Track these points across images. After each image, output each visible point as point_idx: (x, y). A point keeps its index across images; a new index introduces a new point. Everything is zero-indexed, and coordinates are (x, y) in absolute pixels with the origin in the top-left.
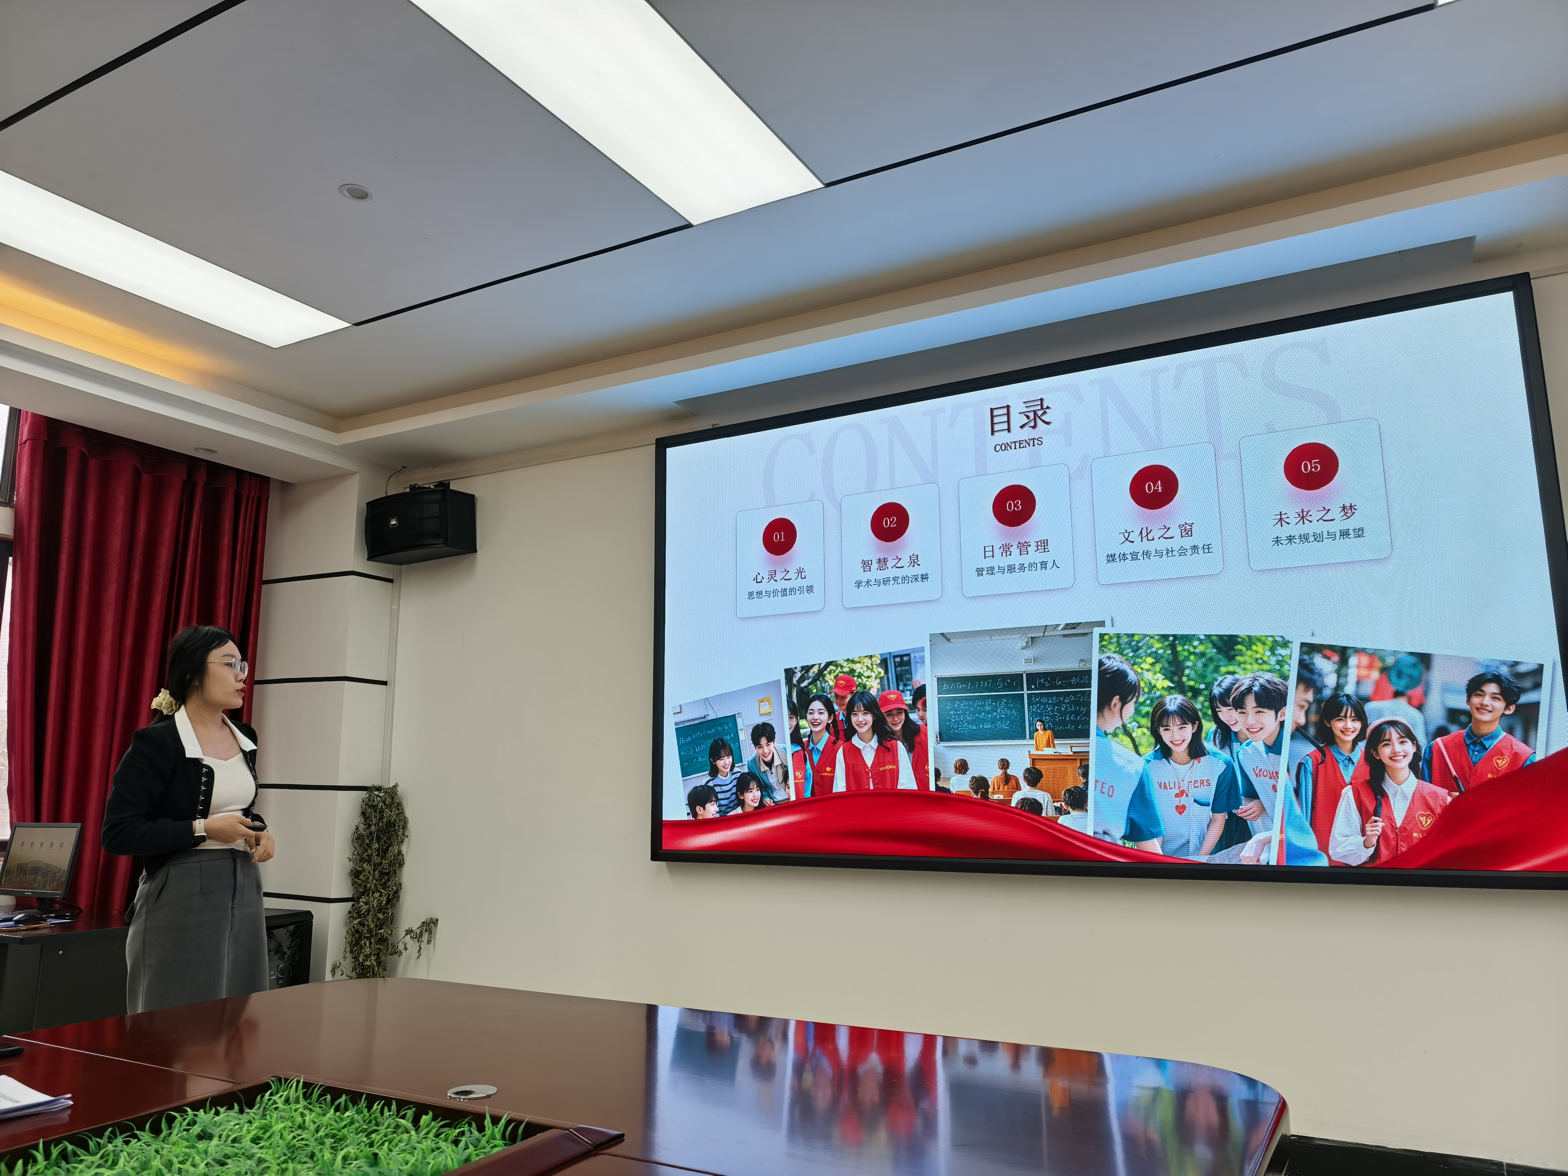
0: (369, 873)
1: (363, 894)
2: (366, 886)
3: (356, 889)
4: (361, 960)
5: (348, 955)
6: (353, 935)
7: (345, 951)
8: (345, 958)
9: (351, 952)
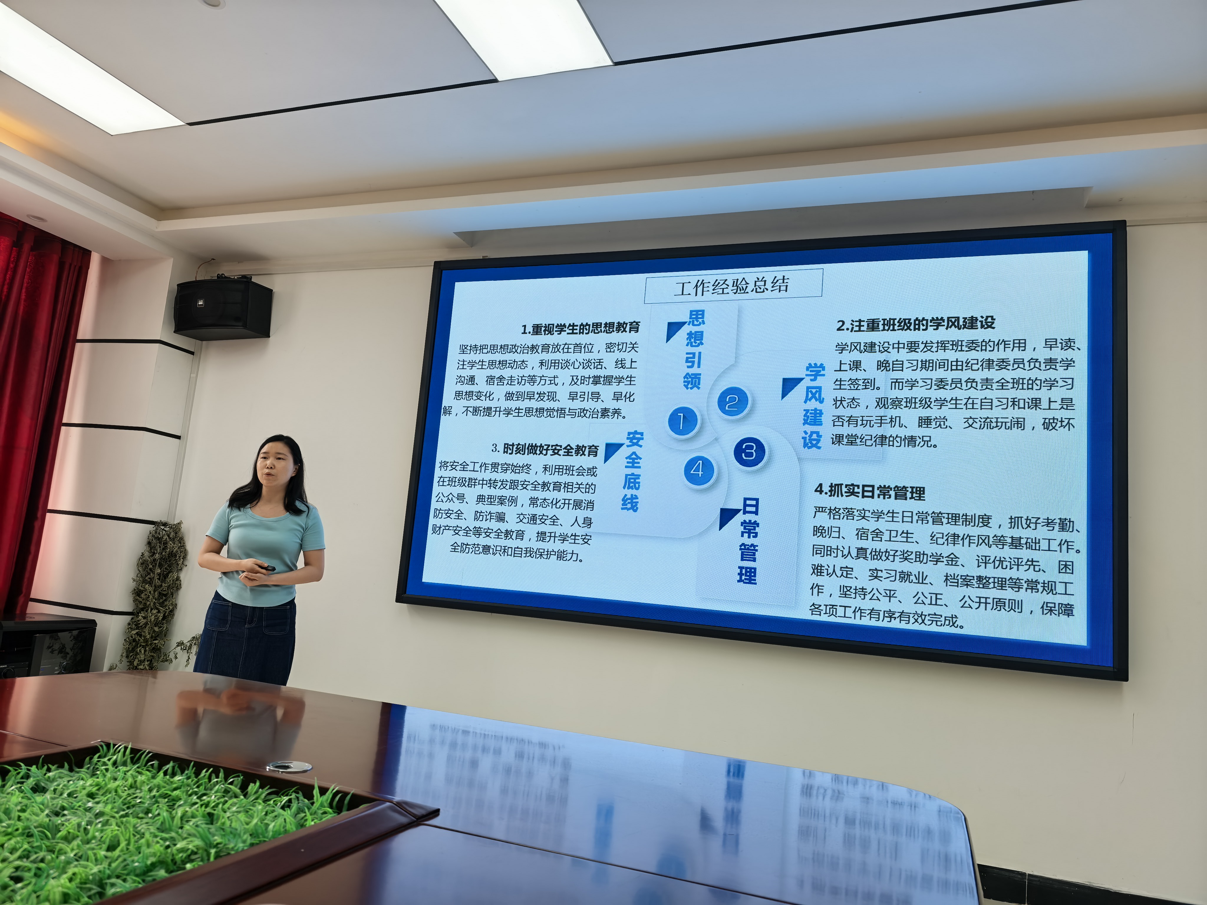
0: (150, 592)
1: (142, 609)
2: (145, 604)
3: (137, 605)
4: (135, 663)
5: (124, 659)
6: (130, 643)
7: (122, 655)
8: (121, 661)
9: (127, 657)
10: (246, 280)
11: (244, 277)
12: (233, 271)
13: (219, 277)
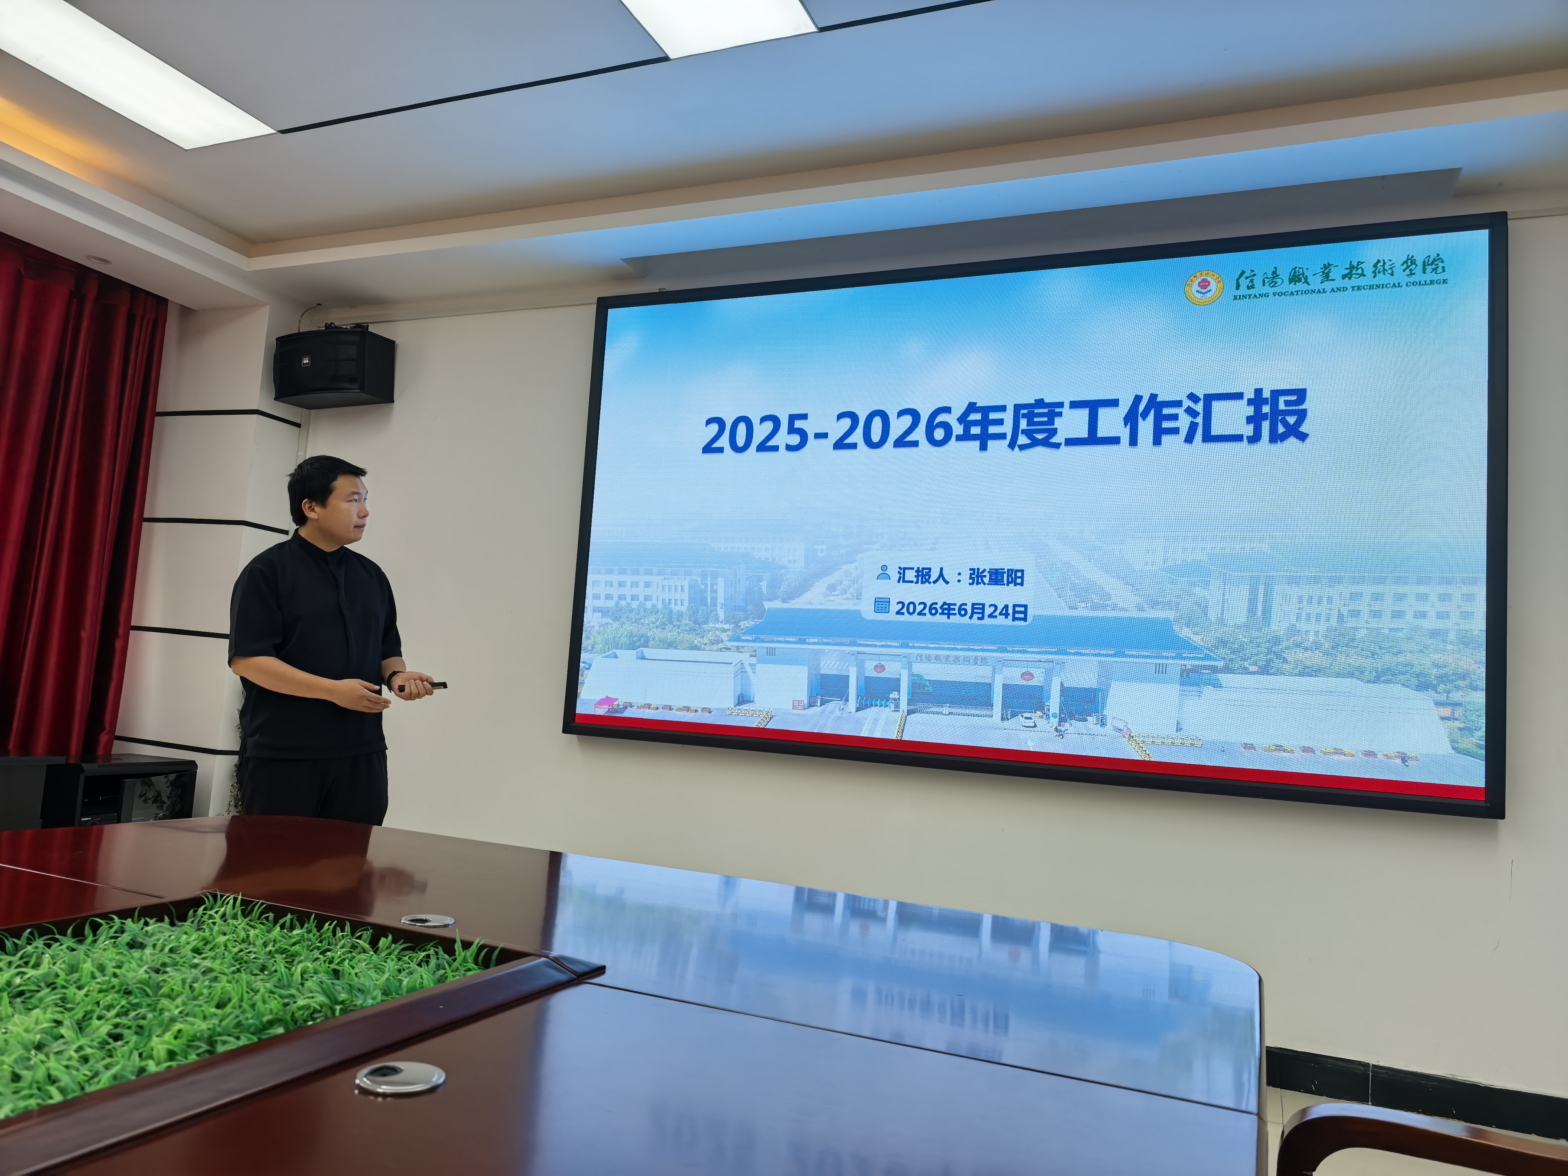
7: (229, 803)
8: (228, 811)
10: (361, 330)
11: (358, 326)
12: (344, 319)
13: (328, 326)
